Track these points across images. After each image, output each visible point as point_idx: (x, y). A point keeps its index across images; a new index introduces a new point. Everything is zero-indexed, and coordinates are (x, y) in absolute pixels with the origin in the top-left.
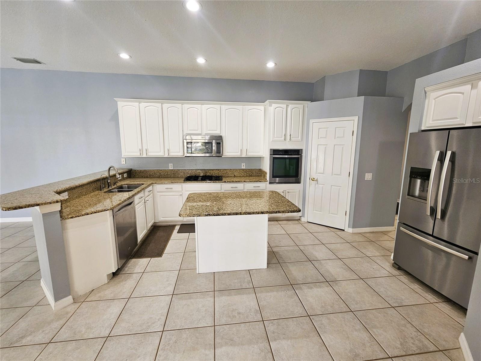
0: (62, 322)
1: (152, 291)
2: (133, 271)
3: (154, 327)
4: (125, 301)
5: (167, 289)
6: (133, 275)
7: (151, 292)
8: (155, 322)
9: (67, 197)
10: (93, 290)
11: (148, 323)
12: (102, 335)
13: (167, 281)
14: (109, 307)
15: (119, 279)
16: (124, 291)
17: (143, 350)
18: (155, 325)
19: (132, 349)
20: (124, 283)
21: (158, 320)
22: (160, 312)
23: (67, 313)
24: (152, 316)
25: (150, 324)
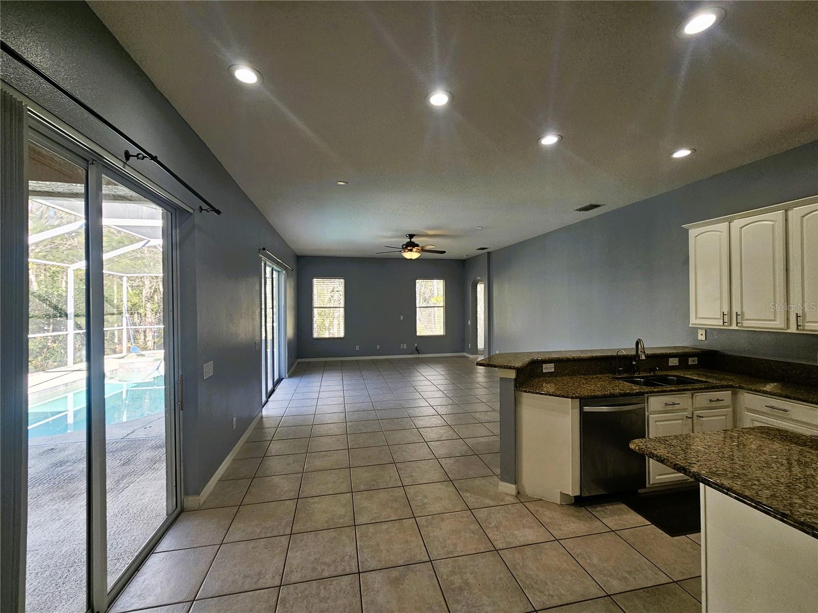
0: (492, 503)
1: (590, 560)
2: (603, 517)
3: (534, 594)
4: (550, 538)
5: (611, 580)
6: (596, 521)
7: (588, 561)
8: (543, 592)
9: (553, 370)
10: (541, 500)
11: (536, 583)
12: (495, 543)
13: (629, 573)
14: (530, 527)
15: (577, 512)
16: (563, 528)
17: (498, 597)
18: (538, 594)
19: (493, 583)
20: (574, 520)
21: (549, 595)
22: (562, 592)
23: (503, 500)
24: (549, 583)
25: (536, 586)
